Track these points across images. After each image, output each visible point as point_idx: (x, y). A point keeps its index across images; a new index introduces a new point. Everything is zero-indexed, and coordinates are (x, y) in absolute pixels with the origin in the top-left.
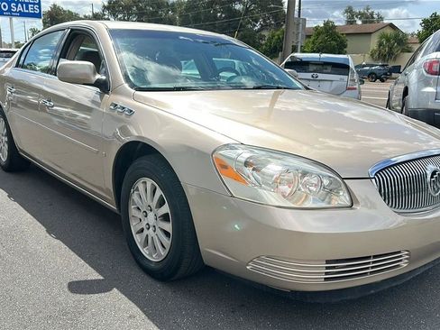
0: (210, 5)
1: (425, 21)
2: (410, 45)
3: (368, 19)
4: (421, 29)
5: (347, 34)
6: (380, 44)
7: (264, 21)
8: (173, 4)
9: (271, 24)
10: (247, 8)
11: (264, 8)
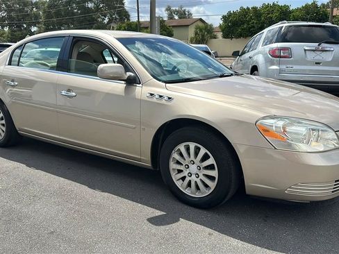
0: (68, 3)
1: (224, 17)
2: (215, 34)
3: (183, 15)
4: (221, 22)
5: (173, 26)
6: (196, 34)
7: (111, 16)
8: (36, 3)
9: (116, 19)
10: (98, 7)
11: (110, 7)
